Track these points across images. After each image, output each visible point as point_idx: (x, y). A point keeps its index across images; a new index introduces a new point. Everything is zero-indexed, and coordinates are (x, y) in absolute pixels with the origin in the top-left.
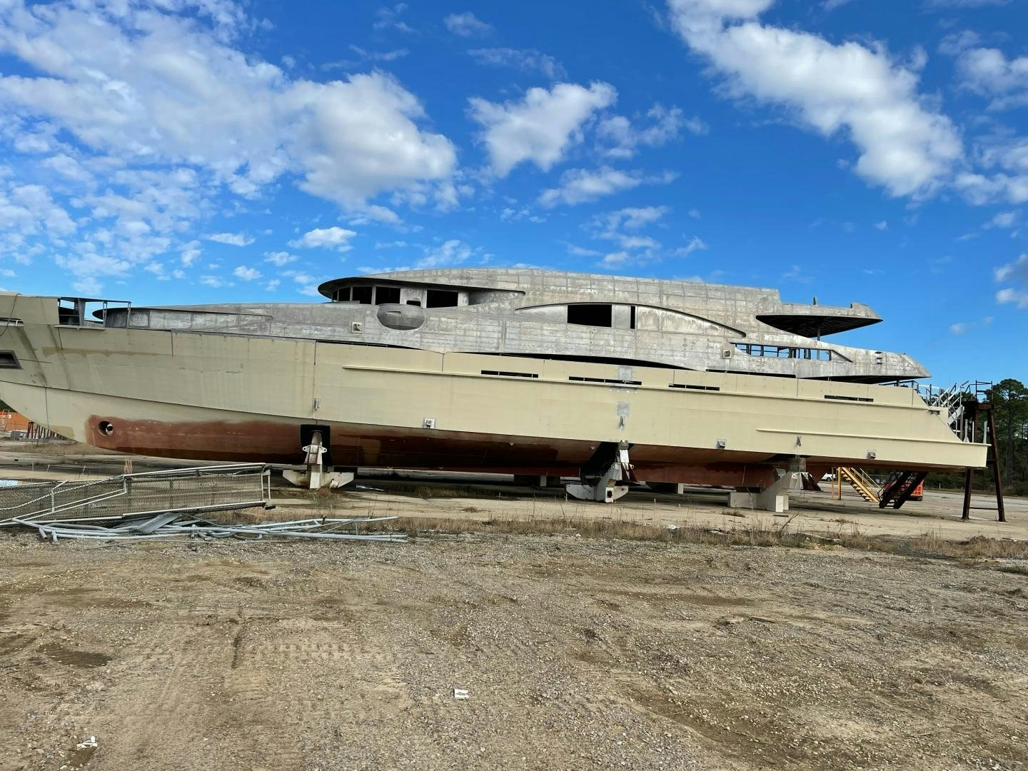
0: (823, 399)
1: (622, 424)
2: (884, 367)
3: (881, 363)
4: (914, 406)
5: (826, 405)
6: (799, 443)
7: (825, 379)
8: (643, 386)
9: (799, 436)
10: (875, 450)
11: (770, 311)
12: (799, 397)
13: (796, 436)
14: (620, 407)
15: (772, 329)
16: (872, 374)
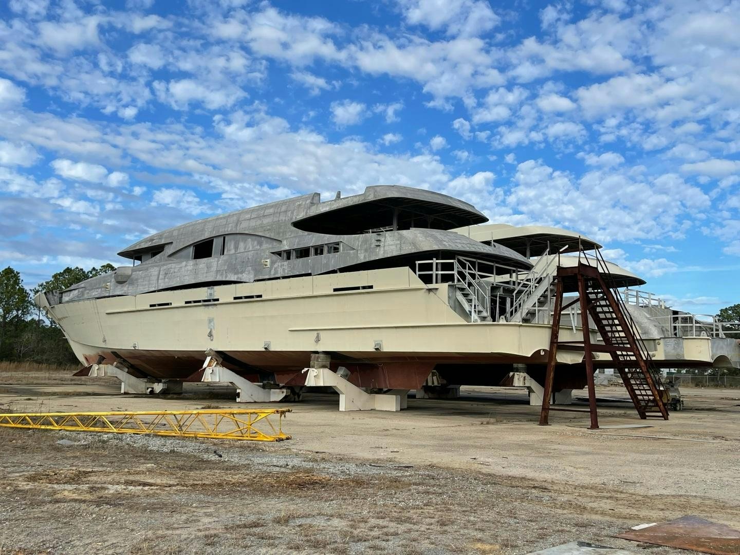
0: (332, 292)
1: (210, 335)
2: (382, 249)
3: (379, 246)
4: (413, 286)
5: (335, 298)
6: (318, 340)
7: (334, 272)
8: (220, 301)
9: (319, 332)
10: (382, 341)
11: (301, 216)
12: (315, 294)
13: (316, 332)
14: (211, 321)
15: (300, 232)
16: (373, 258)
